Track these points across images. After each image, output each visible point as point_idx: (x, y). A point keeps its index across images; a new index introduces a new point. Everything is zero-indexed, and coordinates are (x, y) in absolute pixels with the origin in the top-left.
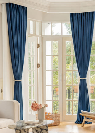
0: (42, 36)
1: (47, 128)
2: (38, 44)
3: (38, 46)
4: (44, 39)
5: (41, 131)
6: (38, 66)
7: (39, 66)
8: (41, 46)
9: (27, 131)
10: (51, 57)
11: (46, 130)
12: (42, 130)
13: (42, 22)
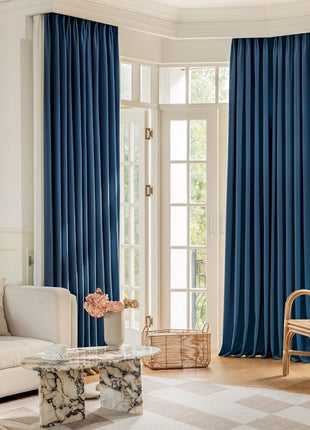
0: (159, 106)
1: (137, 370)
2: (147, 129)
3: (149, 134)
4: (165, 114)
5: (121, 376)
6: (149, 191)
7: (151, 192)
8: (155, 134)
9: (76, 376)
10: (185, 165)
11: (134, 373)
12: (124, 373)
13: (159, 66)
